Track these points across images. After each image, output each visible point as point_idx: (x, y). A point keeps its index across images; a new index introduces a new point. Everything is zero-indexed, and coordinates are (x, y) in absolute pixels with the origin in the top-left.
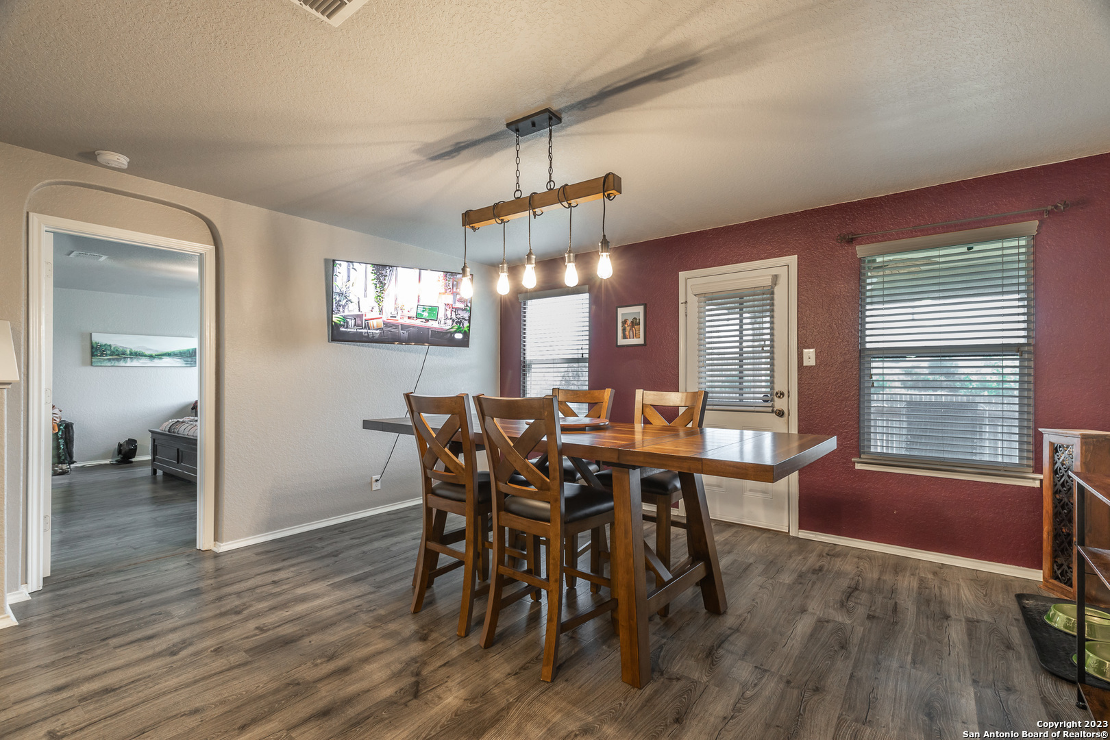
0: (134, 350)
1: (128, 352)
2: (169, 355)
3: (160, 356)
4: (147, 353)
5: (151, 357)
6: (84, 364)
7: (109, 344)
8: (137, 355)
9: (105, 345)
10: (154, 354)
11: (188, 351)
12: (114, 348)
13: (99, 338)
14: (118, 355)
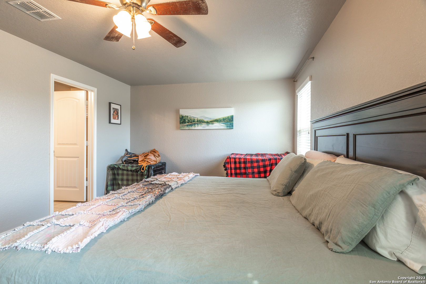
0: (199, 119)
1: (196, 120)
2: (217, 121)
3: (212, 122)
4: (206, 120)
5: (208, 123)
7: (187, 116)
8: (201, 122)
9: (185, 116)
10: (209, 120)
11: (228, 117)
12: (189, 118)
14: (191, 122)
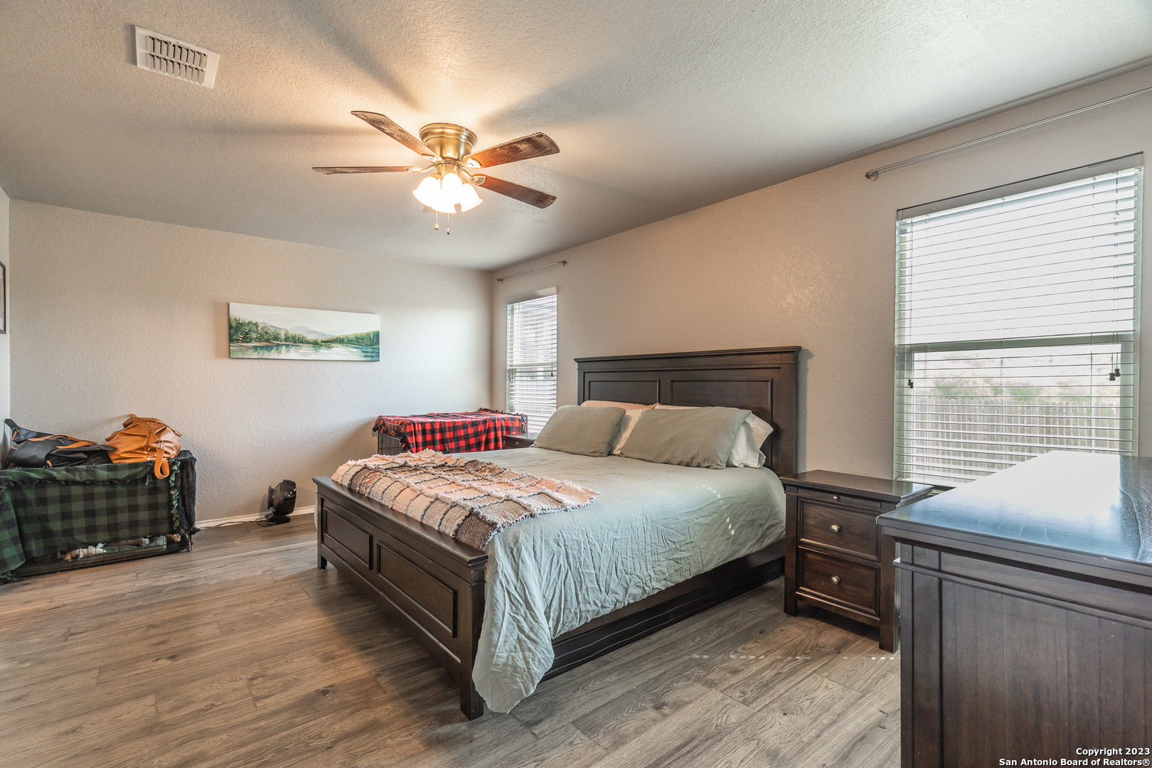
0: (292, 332)
1: (283, 336)
2: (340, 341)
3: (329, 343)
4: (311, 337)
5: (316, 344)
6: (219, 355)
7: (254, 321)
8: (296, 341)
9: (249, 323)
10: (320, 339)
11: (368, 334)
12: (262, 329)
13: (241, 312)
14: (268, 340)
